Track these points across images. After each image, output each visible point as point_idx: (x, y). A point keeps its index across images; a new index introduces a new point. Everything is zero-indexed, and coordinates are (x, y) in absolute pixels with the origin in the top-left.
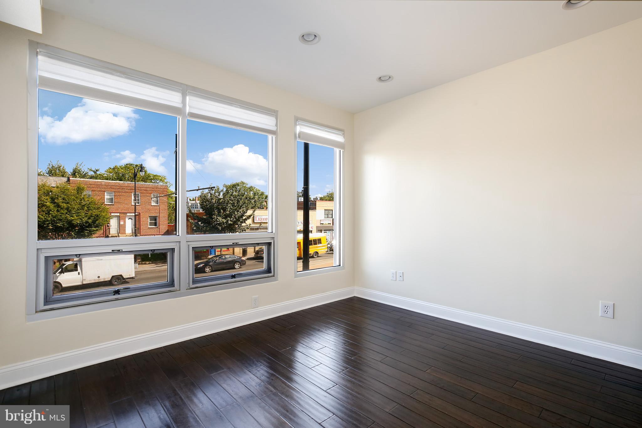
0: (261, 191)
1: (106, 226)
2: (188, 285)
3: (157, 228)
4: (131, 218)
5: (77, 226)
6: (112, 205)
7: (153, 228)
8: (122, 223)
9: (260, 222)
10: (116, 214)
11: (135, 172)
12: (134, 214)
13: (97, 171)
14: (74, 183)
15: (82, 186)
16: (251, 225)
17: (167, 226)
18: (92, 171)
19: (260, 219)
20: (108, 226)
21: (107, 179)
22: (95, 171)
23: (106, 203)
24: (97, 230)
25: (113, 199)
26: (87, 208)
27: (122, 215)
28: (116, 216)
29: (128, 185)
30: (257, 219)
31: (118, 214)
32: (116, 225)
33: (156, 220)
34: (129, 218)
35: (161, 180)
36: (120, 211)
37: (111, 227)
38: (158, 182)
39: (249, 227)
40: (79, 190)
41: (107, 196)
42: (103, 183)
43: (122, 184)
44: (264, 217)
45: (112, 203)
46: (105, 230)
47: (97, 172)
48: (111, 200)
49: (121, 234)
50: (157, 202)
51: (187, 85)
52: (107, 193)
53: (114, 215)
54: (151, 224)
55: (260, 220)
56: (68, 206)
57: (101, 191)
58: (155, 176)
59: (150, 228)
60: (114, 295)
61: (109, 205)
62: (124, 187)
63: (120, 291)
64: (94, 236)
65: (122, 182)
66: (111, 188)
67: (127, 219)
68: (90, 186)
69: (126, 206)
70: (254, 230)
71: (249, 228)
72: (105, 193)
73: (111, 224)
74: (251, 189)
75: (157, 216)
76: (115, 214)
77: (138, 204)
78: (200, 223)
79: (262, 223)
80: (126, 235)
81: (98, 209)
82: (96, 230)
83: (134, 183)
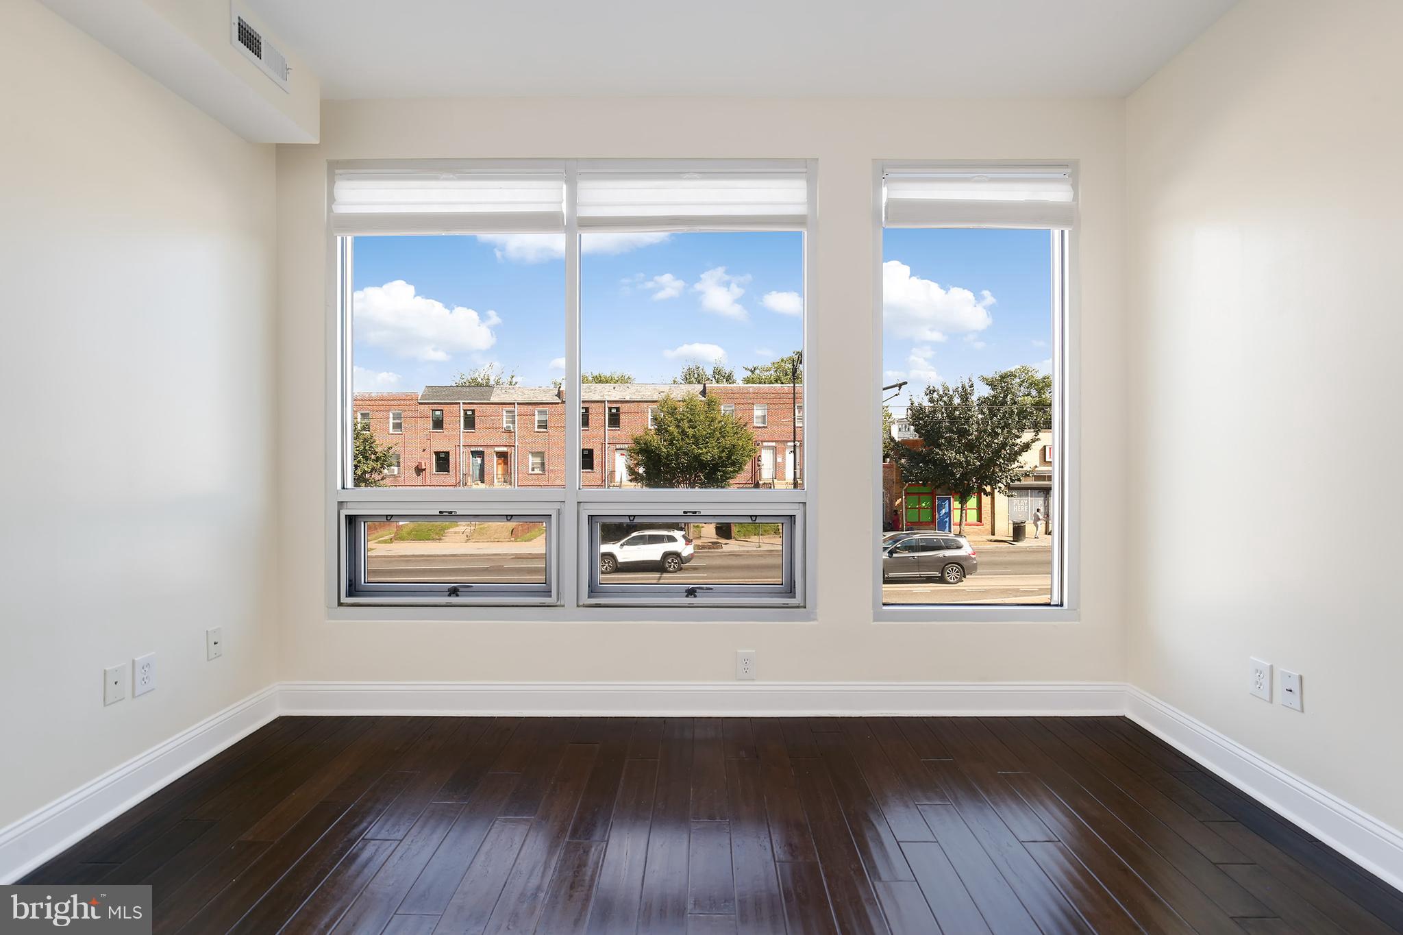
1: (756, 465)
4: (793, 452)
5: (706, 464)
6: (764, 427)
8: (779, 460)
10: (771, 444)
14: (712, 393)
16: (1036, 467)
20: (758, 465)
23: (754, 425)
24: (734, 471)
25: (767, 417)
26: (720, 433)
27: (779, 446)
28: (769, 447)
29: (788, 390)
31: (774, 444)
32: (771, 463)
34: (791, 452)
36: (776, 438)
37: (763, 467)
39: (1030, 472)
40: (711, 404)
41: (758, 412)
42: (757, 390)
43: (780, 389)
45: (765, 424)
48: (764, 419)
49: (778, 480)
52: (759, 407)
53: (767, 445)
56: (695, 432)
57: (751, 403)
61: (760, 427)
62: (782, 394)
64: (731, 481)
65: (780, 385)
66: (764, 397)
67: (787, 454)
68: (732, 396)
69: (786, 429)
70: (1045, 480)
71: (1028, 475)
72: (756, 406)
73: (763, 461)
76: (769, 443)
80: (786, 481)
83: (793, 385)
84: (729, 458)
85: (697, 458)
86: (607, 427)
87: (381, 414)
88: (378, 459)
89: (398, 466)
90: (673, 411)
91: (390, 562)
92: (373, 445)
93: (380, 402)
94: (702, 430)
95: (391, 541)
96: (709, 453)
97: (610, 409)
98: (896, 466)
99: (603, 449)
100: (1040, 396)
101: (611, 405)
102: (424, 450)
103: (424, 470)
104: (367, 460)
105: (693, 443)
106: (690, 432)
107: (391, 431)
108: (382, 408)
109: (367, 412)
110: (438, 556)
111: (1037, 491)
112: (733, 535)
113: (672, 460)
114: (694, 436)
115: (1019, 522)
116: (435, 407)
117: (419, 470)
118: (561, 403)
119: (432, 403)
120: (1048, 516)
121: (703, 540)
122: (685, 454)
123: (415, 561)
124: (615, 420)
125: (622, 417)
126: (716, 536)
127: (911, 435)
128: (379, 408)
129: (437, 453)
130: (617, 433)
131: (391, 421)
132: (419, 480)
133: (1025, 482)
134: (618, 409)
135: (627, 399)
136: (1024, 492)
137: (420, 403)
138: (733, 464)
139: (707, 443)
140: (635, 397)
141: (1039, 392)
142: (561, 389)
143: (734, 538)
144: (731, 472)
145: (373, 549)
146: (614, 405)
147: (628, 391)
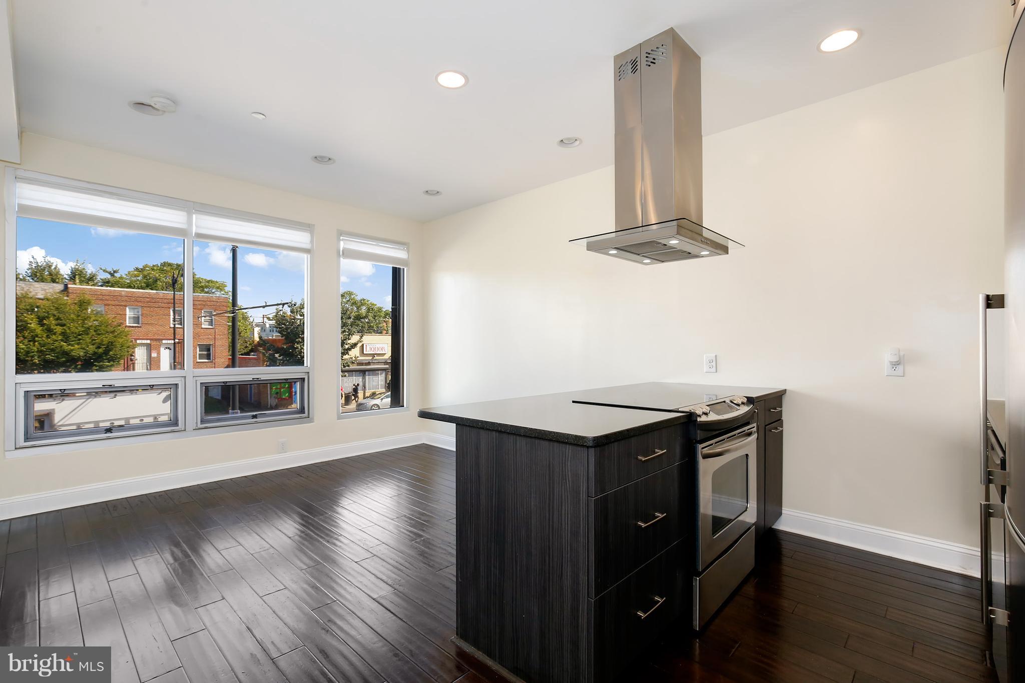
0: (378, 306)
1: (129, 360)
2: (195, 425)
3: (211, 362)
4: (169, 348)
5: (79, 359)
6: (138, 327)
7: (205, 362)
8: (154, 355)
9: (374, 353)
10: (145, 342)
11: (173, 277)
12: (173, 342)
13: (115, 272)
14: (75, 293)
15: (87, 297)
16: (358, 357)
17: (227, 360)
18: (107, 272)
19: (373, 348)
20: (131, 360)
21: (130, 287)
22: (112, 272)
23: (128, 324)
25: (140, 318)
26: (95, 331)
27: (154, 343)
28: (142, 344)
29: (163, 296)
30: (368, 348)
31: (148, 342)
32: (145, 358)
33: (209, 350)
34: (166, 348)
35: (218, 288)
36: (151, 336)
37: (136, 362)
38: (213, 291)
39: (355, 360)
40: (83, 304)
41: (129, 313)
42: (123, 293)
43: (155, 294)
44: (378, 346)
45: (139, 324)
46: (127, 366)
47: (115, 274)
48: (136, 319)
50: (211, 323)
51: (194, 202)
52: (129, 308)
53: (141, 342)
54: (201, 357)
55: (373, 350)
56: (64, 329)
57: (121, 305)
58: (208, 282)
59: (199, 362)
60: (106, 433)
61: (133, 327)
62: (158, 299)
63: (112, 430)
65: (155, 291)
66: (136, 301)
67: (162, 349)
68: (101, 297)
69: (161, 329)
70: (363, 365)
71: (354, 363)
72: (127, 308)
73: (136, 357)
74: (363, 302)
75: (210, 345)
76: (143, 341)
77: (180, 326)
78: (277, 355)
79: (376, 354)
81: (113, 332)
82: (111, 365)
83: (173, 292)
84: (106, 352)
94: (73, 328)
96: (81, 349)
98: (263, 358)
100: (358, 312)
105: (62, 340)
106: (58, 329)
111: (358, 372)
114: (62, 333)
115: (348, 392)
120: (365, 388)
127: (275, 335)
133: (352, 367)
136: (351, 373)
139: (80, 340)
141: (358, 309)
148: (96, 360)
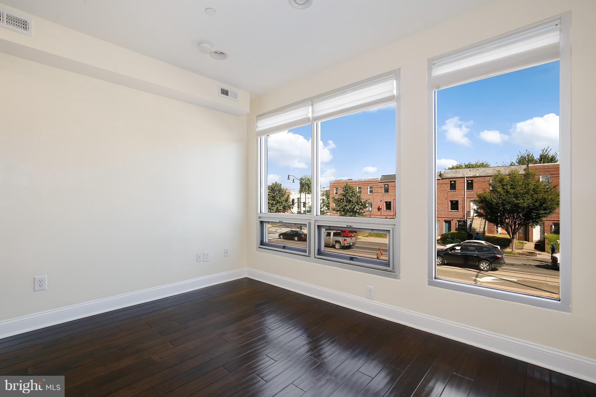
2: (314, 254)
56: (515, 191)
84: (541, 205)
85: (517, 206)
86: (466, 190)
87: (366, 187)
88: (362, 205)
89: (371, 207)
90: (501, 181)
91: (365, 244)
92: (360, 199)
93: (365, 183)
94: (519, 190)
95: (367, 236)
96: (526, 202)
97: (467, 181)
99: (463, 201)
101: (468, 179)
102: (381, 201)
103: (381, 209)
104: (358, 205)
105: (514, 197)
106: (512, 191)
107: (369, 194)
108: (366, 185)
109: (360, 186)
110: (384, 244)
112: (546, 249)
113: (500, 206)
114: (514, 193)
116: (385, 183)
117: (379, 209)
118: (441, 179)
119: (384, 182)
121: (523, 250)
122: (509, 203)
123: (375, 245)
124: (470, 186)
125: (474, 184)
126: (533, 249)
128: (364, 185)
129: (386, 202)
130: (472, 192)
131: (369, 189)
132: (379, 213)
134: (472, 181)
135: (478, 175)
137: (380, 182)
138: (545, 209)
139: (524, 197)
140: (482, 174)
142: (441, 173)
143: (547, 251)
144: (542, 213)
145: (360, 239)
146: (470, 179)
147: (478, 171)
148: (534, 209)
